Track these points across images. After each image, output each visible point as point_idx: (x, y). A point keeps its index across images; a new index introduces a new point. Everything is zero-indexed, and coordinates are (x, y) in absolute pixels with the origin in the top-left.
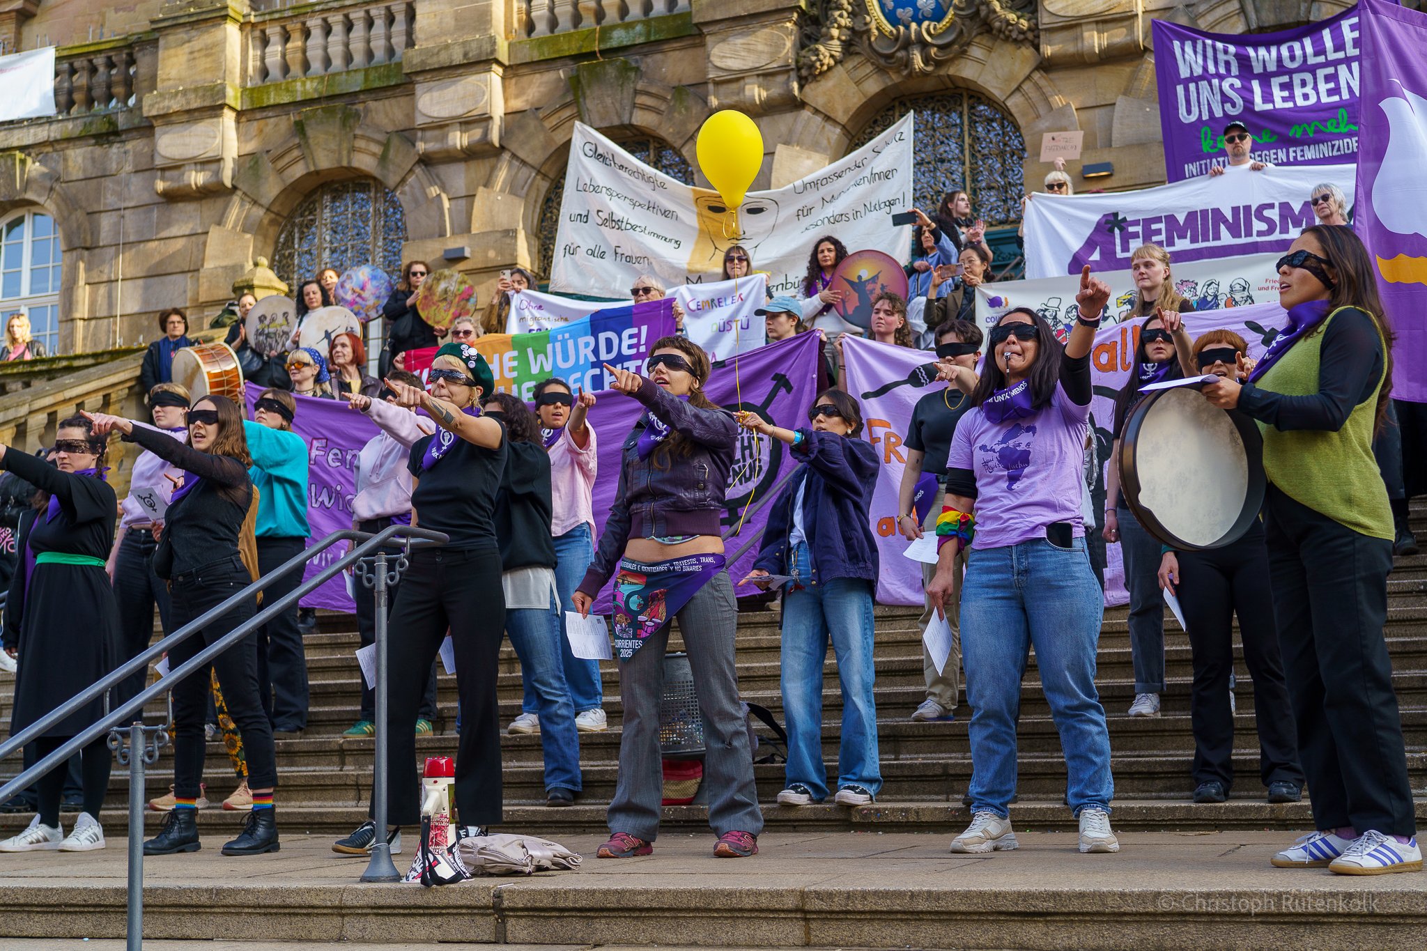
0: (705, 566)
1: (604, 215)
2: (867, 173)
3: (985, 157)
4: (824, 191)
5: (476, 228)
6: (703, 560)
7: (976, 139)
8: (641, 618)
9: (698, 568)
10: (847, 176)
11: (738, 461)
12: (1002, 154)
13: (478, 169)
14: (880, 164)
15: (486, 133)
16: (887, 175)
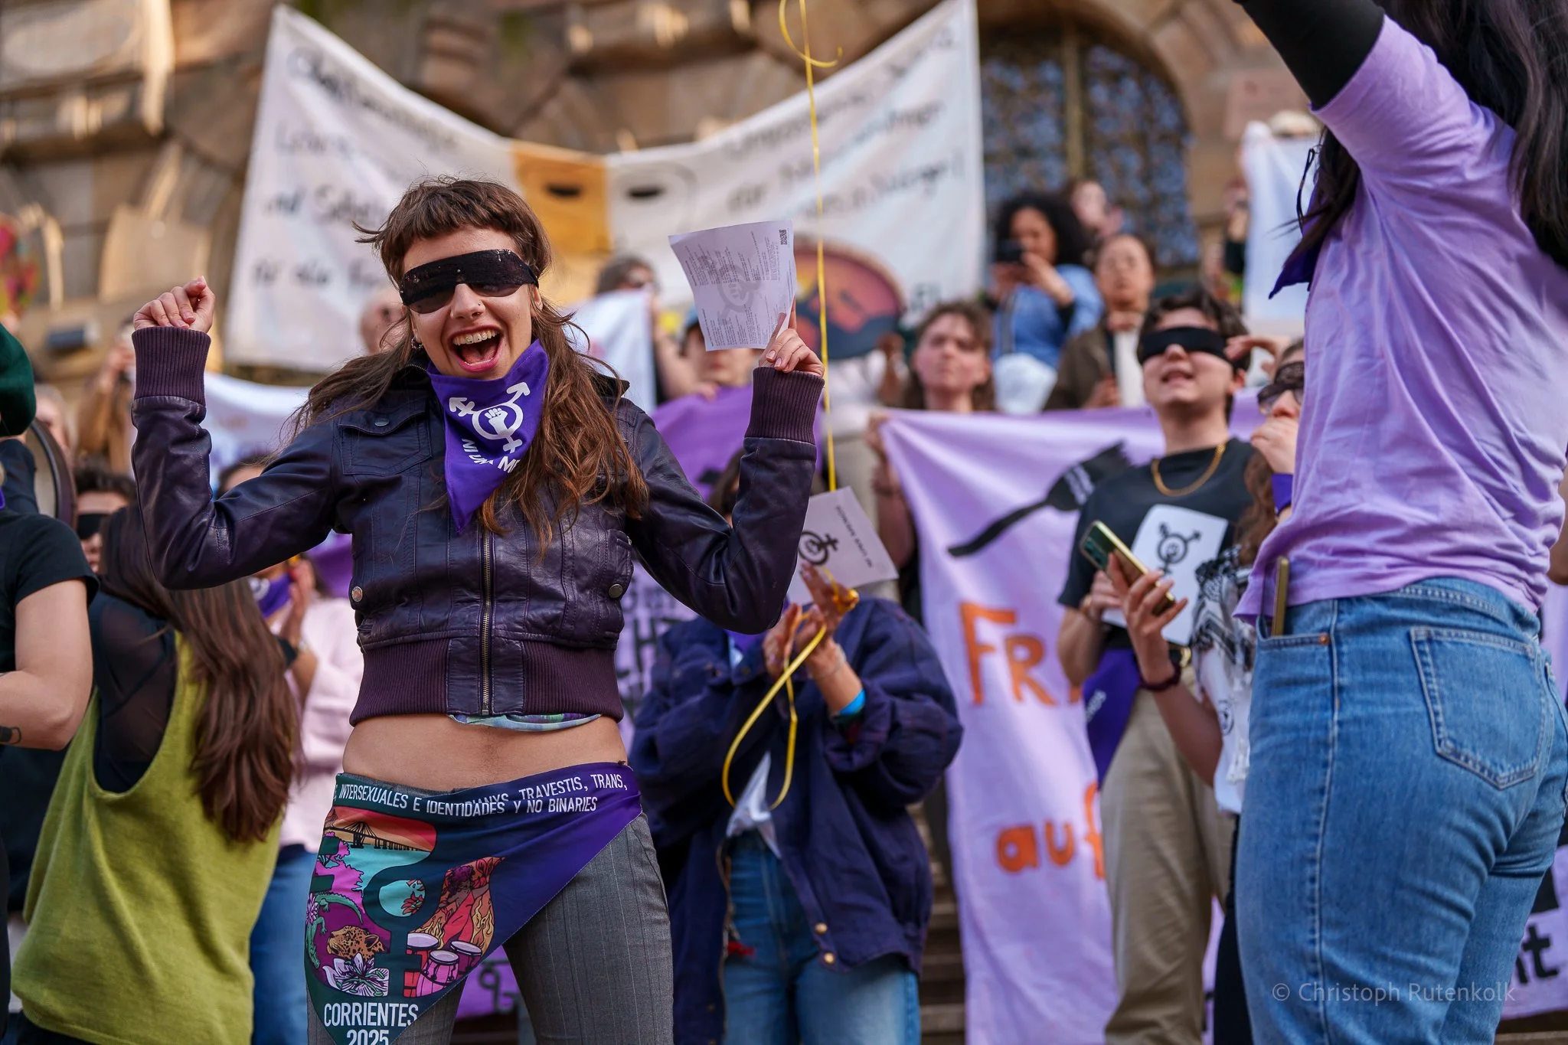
0: (605, 797)
1: (334, 198)
2: (879, 114)
3: (1110, 146)
4: (789, 152)
5: (112, 285)
6: (598, 779)
7: (1091, 112)
8: (417, 939)
9: (582, 803)
10: (837, 122)
11: (625, 674)
12: (1142, 141)
13: (119, 173)
14: (910, 95)
15: (134, 104)
16: (921, 117)
